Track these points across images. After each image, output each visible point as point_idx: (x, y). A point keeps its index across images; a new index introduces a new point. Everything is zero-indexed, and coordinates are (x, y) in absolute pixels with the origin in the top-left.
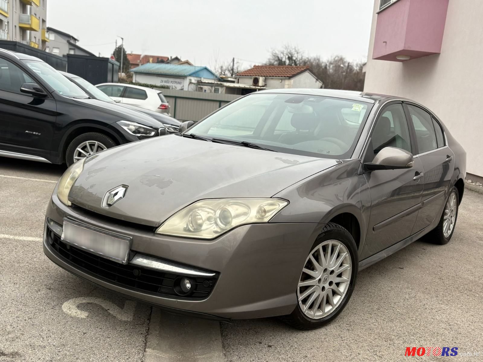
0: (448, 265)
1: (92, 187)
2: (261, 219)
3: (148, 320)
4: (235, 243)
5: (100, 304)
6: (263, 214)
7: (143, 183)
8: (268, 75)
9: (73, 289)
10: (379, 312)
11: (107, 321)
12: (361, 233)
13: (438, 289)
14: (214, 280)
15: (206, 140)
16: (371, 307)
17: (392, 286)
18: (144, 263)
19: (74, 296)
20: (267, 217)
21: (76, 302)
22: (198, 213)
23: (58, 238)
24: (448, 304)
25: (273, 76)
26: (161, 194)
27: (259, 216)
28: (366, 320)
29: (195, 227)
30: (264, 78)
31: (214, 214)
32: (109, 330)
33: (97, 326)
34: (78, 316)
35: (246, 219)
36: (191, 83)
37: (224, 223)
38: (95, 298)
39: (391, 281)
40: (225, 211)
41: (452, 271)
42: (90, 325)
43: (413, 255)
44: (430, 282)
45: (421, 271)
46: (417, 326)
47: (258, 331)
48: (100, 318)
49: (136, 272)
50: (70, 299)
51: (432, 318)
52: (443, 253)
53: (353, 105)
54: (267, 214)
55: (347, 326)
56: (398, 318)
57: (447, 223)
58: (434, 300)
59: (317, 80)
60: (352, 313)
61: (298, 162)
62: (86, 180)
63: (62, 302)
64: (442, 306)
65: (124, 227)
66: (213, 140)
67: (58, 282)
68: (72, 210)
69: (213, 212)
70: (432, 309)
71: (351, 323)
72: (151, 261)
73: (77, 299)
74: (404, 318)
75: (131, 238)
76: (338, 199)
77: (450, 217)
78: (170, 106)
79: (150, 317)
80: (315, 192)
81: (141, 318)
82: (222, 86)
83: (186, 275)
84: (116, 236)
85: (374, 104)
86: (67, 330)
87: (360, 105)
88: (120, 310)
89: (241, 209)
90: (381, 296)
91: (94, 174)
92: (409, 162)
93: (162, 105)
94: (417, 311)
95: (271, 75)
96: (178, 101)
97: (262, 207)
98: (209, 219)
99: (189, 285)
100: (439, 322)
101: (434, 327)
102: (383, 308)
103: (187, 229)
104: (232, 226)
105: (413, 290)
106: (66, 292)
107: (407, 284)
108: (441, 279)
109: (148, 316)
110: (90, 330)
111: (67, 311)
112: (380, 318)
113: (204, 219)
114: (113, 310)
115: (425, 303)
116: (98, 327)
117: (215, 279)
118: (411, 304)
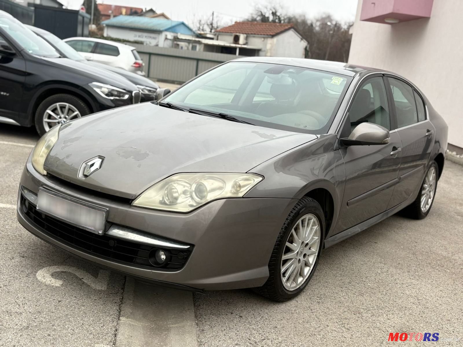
0: (424, 240)
1: (68, 157)
2: (236, 194)
3: (122, 289)
4: (210, 216)
5: (74, 273)
6: (238, 189)
7: (119, 154)
8: (250, 33)
9: (47, 257)
10: (350, 286)
11: (82, 290)
12: (335, 208)
13: (411, 264)
14: (188, 252)
15: (183, 110)
16: (342, 281)
17: (365, 260)
18: (120, 235)
19: (48, 265)
20: (241, 192)
21: (50, 270)
22: (173, 186)
23: (33, 207)
24: (419, 279)
25: (255, 34)
26: (138, 166)
27: (233, 191)
28: (337, 293)
29: (171, 200)
30: (245, 35)
31: (190, 188)
32: (84, 299)
33: (72, 294)
34: (53, 284)
35: (221, 193)
36: (166, 39)
37: (199, 196)
38: (69, 266)
39: (364, 256)
40: (200, 185)
41: (427, 247)
42: (64, 293)
43: (389, 229)
44: (403, 257)
45: (395, 246)
46: (386, 300)
47: (230, 302)
48: (74, 287)
49: (112, 243)
50: (44, 267)
51: (402, 293)
52: (419, 228)
53: (333, 78)
54: (242, 189)
55: (318, 298)
56: (368, 292)
57: (425, 198)
58: (405, 275)
59: (302, 39)
60: (323, 286)
61: (274, 136)
62: (62, 150)
63: (36, 270)
64: (413, 281)
65: (100, 199)
66: (190, 110)
67: (31, 250)
68: (47, 179)
69: (188, 185)
70: (402, 284)
71: (322, 296)
72: (127, 232)
73: (50, 267)
74: (375, 292)
75: (108, 209)
76: (313, 174)
77: (429, 192)
78: (144, 64)
79: (124, 287)
80: (291, 167)
81: (115, 287)
82: (199, 43)
83: (161, 247)
84: (92, 207)
85: (354, 78)
86: (42, 298)
87: (339, 78)
88: (94, 279)
89: (217, 184)
90: (353, 270)
91: (69, 143)
92: (385, 139)
93: (135, 63)
94: (388, 285)
95: (252, 33)
96: (153, 58)
97: (237, 182)
98: (184, 192)
99: (164, 256)
100: (408, 297)
101: (403, 301)
102: (354, 282)
103: (163, 202)
104: (207, 200)
105: (385, 265)
106: (40, 260)
107: (380, 258)
108: (415, 254)
109: (122, 286)
110: (65, 298)
111: (41, 279)
112: (351, 291)
113: (180, 192)
114: (87, 279)
115: (396, 277)
116: (72, 296)
117: (190, 251)
118: (382, 279)
